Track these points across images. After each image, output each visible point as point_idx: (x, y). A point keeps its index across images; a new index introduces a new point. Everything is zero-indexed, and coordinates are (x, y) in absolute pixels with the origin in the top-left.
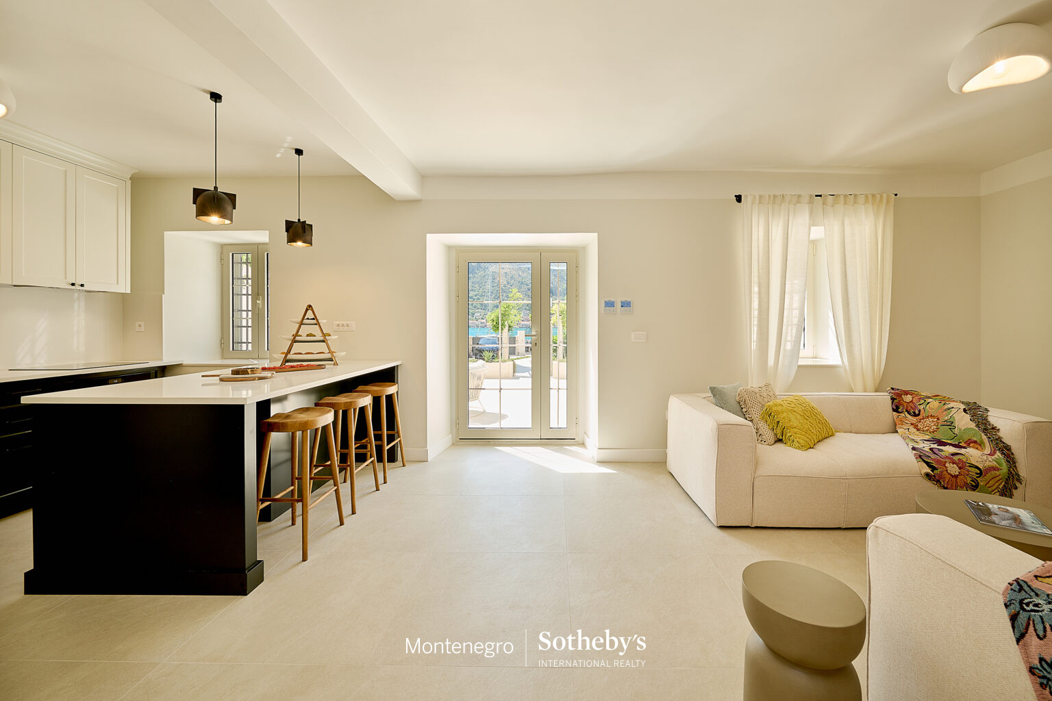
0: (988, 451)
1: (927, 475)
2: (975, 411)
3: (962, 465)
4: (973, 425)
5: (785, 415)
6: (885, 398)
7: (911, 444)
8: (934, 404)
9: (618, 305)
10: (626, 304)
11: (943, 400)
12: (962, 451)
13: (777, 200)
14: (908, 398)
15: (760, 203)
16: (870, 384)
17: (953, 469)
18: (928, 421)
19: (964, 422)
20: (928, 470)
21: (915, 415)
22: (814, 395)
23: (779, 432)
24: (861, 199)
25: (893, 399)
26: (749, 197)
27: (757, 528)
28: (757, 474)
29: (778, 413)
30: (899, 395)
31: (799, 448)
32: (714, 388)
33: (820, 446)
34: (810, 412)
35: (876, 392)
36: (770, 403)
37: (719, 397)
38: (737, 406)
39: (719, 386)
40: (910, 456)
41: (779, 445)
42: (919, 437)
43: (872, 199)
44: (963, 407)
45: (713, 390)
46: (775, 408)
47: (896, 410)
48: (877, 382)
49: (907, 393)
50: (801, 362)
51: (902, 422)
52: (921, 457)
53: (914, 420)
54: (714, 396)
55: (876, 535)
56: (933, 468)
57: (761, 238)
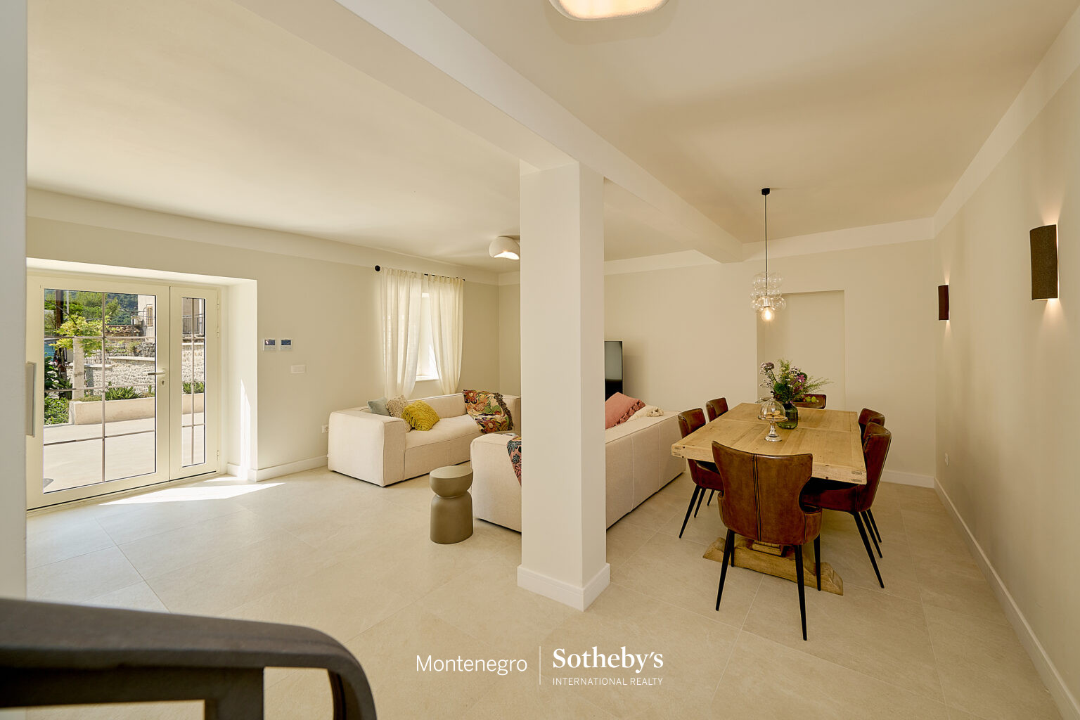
0: (502, 415)
1: (482, 430)
2: (498, 397)
3: (494, 423)
4: (497, 404)
5: (416, 412)
6: (461, 396)
7: (475, 418)
8: (482, 396)
9: (278, 343)
10: (286, 343)
11: (486, 393)
12: (494, 417)
13: (403, 274)
14: (471, 395)
15: (392, 274)
16: (453, 389)
17: (491, 425)
18: (480, 405)
19: (494, 403)
20: (482, 428)
21: (475, 403)
22: (428, 399)
23: (413, 423)
24: (448, 280)
25: (465, 396)
26: (385, 269)
27: (406, 480)
28: (407, 448)
29: (412, 412)
30: (467, 394)
31: (424, 430)
32: (371, 402)
33: (435, 427)
34: (428, 410)
35: (456, 393)
36: (407, 407)
37: (375, 408)
38: (386, 410)
39: (374, 400)
40: (474, 423)
41: (413, 431)
42: (477, 414)
43: (454, 280)
44: (493, 395)
45: (371, 404)
46: (410, 410)
47: (466, 402)
48: (456, 386)
49: (471, 392)
50: (417, 380)
51: (470, 408)
52: (479, 422)
53: (474, 405)
54: (372, 407)
55: (474, 445)
56: (484, 427)
57: (393, 298)
